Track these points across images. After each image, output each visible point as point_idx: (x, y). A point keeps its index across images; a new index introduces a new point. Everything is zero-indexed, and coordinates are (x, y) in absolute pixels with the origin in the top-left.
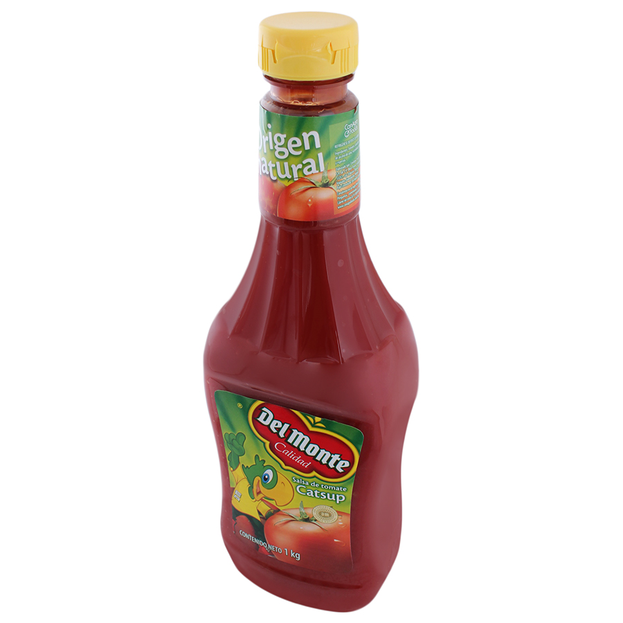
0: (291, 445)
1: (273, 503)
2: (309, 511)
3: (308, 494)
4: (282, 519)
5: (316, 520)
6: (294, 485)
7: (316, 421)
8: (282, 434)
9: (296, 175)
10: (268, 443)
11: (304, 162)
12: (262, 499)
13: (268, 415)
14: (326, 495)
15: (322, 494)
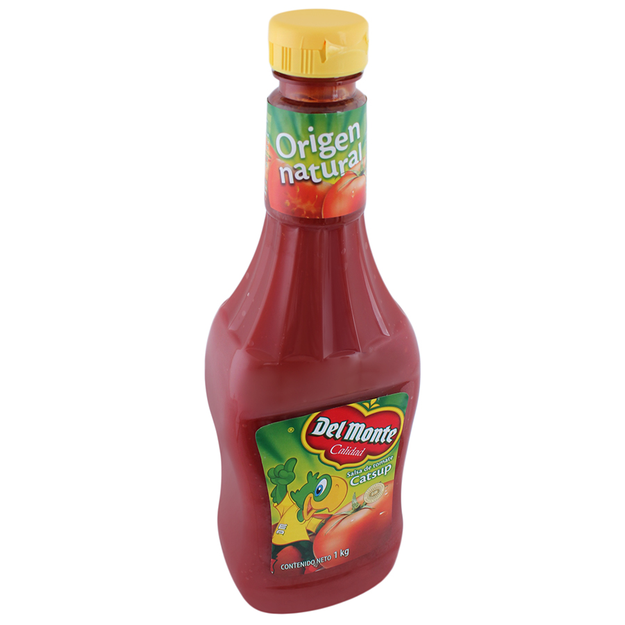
0: (348, 441)
1: (326, 512)
2: (361, 499)
3: (361, 482)
4: (333, 523)
5: (366, 504)
6: (347, 481)
7: (372, 404)
8: (338, 436)
9: (342, 171)
10: (322, 452)
11: (350, 156)
12: (313, 516)
13: (324, 423)
14: (376, 473)
15: (373, 474)
